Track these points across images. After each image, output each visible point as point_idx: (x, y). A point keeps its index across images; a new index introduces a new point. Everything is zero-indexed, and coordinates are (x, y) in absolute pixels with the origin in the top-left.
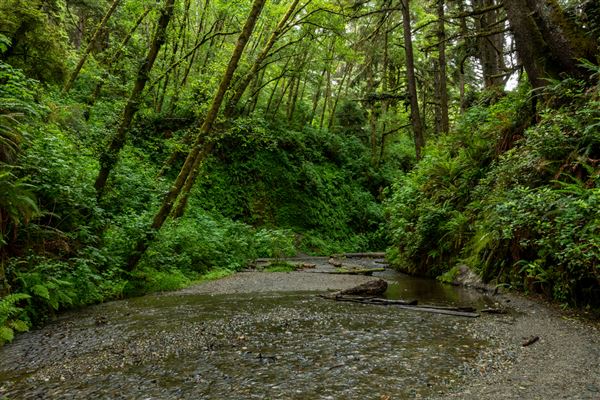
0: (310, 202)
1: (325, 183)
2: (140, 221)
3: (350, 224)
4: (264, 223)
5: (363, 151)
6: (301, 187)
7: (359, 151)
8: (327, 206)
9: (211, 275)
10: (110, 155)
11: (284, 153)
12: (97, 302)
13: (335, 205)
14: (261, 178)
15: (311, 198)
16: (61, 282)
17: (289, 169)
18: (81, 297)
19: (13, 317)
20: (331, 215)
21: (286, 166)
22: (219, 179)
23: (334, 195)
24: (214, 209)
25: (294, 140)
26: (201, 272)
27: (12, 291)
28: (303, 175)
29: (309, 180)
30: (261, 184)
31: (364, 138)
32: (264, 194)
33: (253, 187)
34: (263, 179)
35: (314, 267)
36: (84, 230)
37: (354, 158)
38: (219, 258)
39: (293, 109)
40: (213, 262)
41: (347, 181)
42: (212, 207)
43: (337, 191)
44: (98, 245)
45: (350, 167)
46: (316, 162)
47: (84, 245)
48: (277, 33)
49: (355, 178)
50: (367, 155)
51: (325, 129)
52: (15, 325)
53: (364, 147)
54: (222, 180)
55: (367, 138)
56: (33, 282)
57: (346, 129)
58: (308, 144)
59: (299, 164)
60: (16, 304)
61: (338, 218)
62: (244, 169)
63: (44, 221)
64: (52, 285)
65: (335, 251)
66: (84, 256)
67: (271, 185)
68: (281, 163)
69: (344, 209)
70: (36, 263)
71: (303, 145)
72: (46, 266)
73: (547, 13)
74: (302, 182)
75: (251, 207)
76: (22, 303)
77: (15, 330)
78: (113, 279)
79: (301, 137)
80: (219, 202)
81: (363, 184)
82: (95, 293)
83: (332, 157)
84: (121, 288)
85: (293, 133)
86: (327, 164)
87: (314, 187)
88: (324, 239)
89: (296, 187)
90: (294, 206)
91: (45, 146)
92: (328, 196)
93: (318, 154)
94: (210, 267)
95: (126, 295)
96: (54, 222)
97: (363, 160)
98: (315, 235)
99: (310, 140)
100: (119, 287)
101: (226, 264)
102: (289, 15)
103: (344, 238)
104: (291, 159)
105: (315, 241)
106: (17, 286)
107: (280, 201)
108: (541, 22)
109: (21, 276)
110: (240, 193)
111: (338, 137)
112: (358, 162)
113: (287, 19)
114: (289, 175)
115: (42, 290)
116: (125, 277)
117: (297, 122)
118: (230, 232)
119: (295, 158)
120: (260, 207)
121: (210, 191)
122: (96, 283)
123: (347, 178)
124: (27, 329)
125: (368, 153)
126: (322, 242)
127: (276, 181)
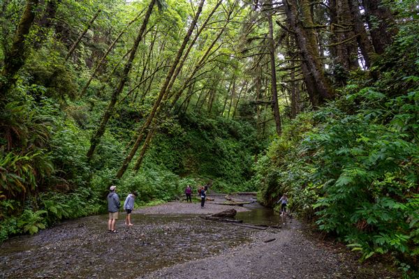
0: (219, 161)
1: (229, 150)
2: (110, 173)
3: (243, 175)
4: (191, 173)
5: (253, 131)
6: (214, 152)
7: (250, 132)
8: (229, 164)
9: (152, 203)
10: (96, 139)
11: (204, 132)
12: (84, 216)
13: (234, 163)
14: (190, 146)
15: (220, 159)
16: (63, 205)
17: (207, 141)
18: (75, 213)
19: (38, 222)
20: (232, 169)
21: (206, 140)
22: (166, 146)
23: (234, 157)
24: (162, 164)
25: (210, 124)
26: (146, 201)
27: (40, 209)
28: (216, 145)
29: (219, 148)
30: (190, 149)
31: (254, 123)
32: (192, 155)
33: (185, 152)
34: (192, 147)
35: (213, 200)
36: (79, 178)
37: (247, 135)
38: (158, 194)
39: (211, 106)
40: (154, 196)
41: (242, 149)
42: (161, 163)
43: (236, 155)
44: (86, 186)
45: (245, 140)
46: (224, 137)
47: (78, 186)
48: (197, 67)
49: (247, 147)
50: (255, 133)
51: (231, 118)
52: (39, 225)
53: (253, 129)
54: (167, 147)
55: (256, 123)
56: (49, 205)
57: (243, 118)
58: (219, 127)
59: (213, 139)
60: (40, 215)
61: (236, 171)
62: (180, 141)
63: (57, 174)
64: (59, 207)
65: (233, 191)
66: (78, 192)
67: (196, 151)
68: (203, 137)
69: (240, 166)
70: (52, 195)
71: (216, 127)
72: (56, 197)
73: (316, 74)
74: (215, 149)
75: (184, 163)
76: (44, 215)
77: (39, 228)
78: (94, 204)
79: (215, 122)
80: (165, 160)
81: (252, 150)
82: (83, 211)
83: (234, 134)
84: (97, 209)
85: (210, 120)
86: (230, 138)
87: (222, 152)
88: (227, 183)
89: (211, 152)
90: (209, 163)
91: (61, 135)
92: (230, 158)
93: (225, 132)
94: (152, 199)
95: (100, 213)
96: (62, 175)
97: (253, 137)
98: (222, 180)
99: (220, 125)
100: (97, 208)
101: (162, 198)
102: (204, 57)
103: (239, 183)
104: (208, 135)
105: (221, 184)
106: (42, 207)
107: (202, 160)
108: (313, 78)
109: (44, 202)
110: (178, 155)
111: (237, 123)
112: (249, 138)
113: (203, 59)
114: (207, 145)
115: (54, 209)
116: (100, 203)
117: (213, 114)
118: (166, 179)
119: (211, 135)
120: (189, 163)
121: (160, 153)
122: (84, 206)
123: (242, 147)
124: (44, 227)
125: (255, 132)
126: (225, 185)
127: (199, 148)
